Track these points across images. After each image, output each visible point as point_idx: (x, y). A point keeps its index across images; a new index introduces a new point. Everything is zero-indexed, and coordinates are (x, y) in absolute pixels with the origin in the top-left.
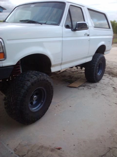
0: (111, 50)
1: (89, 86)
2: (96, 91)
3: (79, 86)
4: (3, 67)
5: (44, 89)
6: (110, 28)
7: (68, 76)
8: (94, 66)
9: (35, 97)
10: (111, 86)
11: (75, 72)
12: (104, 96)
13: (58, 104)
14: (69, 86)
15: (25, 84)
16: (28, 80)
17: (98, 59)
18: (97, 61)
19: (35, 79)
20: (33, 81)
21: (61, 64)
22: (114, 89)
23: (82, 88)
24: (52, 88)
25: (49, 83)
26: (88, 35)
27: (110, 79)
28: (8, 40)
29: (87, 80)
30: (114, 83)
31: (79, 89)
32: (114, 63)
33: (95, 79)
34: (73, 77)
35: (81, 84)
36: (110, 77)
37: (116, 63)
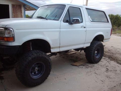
0: (110, 39)
1: (88, 66)
2: (92, 70)
3: (80, 65)
4: (12, 46)
5: (43, 63)
6: (108, 22)
7: (76, 57)
8: (92, 50)
9: (36, 69)
10: (105, 67)
11: (82, 54)
12: (96, 74)
13: (57, 76)
14: (73, 64)
15: (27, 59)
16: (30, 56)
17: (95, 45)
18: (95, 47)
19: (35, 56)
20: (33, 57)
21: (60, 47)
22: (107, 70)
23: (81, 66)
24: (50, 64)
25: (47, 59)
26: (85, 27)
27: (108, 62)
28: (16, 30)
29: (88, 61)
30: (109, 65)
31: (79, 67)
32: (118, 50)
33: (93, 61)
34: (79, 58)
35: (82, 64)
36: (109, 60)
37: (120, 49)
